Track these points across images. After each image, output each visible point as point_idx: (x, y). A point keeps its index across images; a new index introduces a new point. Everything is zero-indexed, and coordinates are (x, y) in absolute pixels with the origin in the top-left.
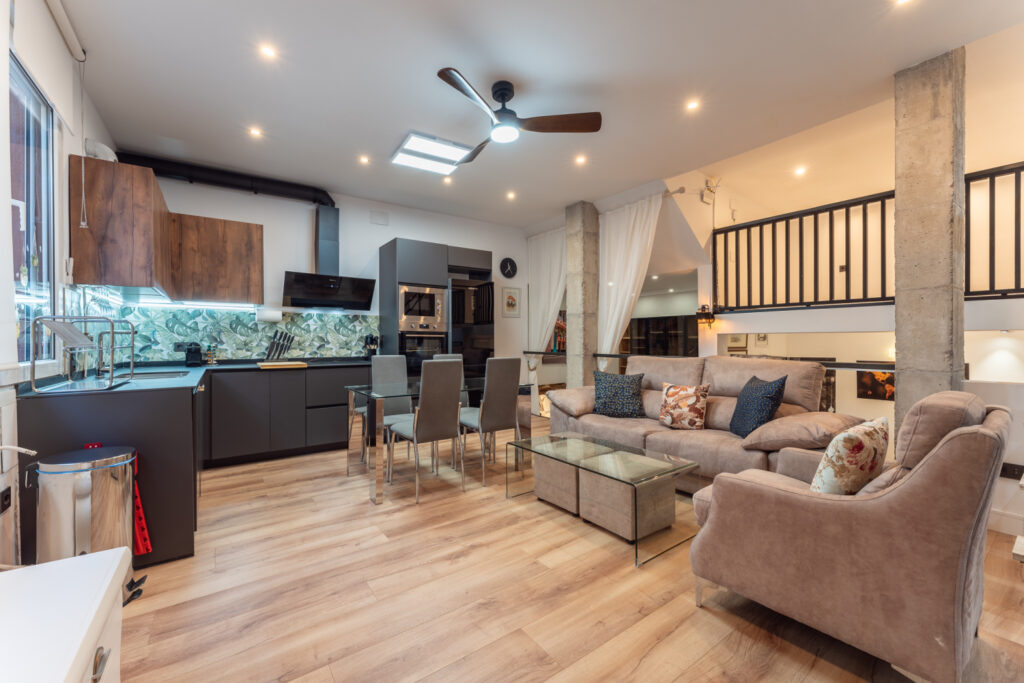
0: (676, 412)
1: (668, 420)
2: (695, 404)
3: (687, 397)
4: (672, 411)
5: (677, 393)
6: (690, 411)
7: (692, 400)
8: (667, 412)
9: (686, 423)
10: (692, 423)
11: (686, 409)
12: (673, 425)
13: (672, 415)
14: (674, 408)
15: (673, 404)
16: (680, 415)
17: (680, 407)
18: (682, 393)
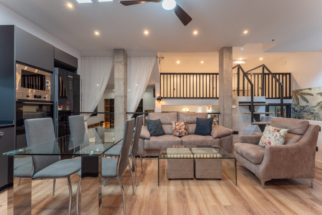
0: (180, 131)
1: (178, 134)
2: (185, 127)
3: (182, 125)
4: (179, 131)
5: (179, 125)
6: (185, 130)
7: (184, 127)
8: (177, 131)
9: (183, 134)
10: (185, 134)
11: (183, 130)
12: (180, 135)
13: (179, 132)
14: (180, 129)
15: (179, 128)
16: (182, 132)
17: (181, 129)
18: (180, 124)
